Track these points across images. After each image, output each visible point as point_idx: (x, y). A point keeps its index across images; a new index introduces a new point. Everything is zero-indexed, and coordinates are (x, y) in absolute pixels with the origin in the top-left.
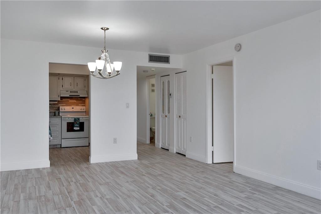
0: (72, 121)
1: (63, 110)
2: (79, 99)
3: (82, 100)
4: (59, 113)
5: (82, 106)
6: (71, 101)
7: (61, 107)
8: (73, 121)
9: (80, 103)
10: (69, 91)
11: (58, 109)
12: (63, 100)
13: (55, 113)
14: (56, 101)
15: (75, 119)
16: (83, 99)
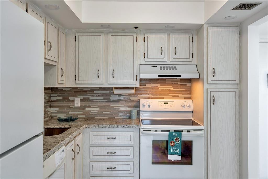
0: (164, 137)
1: (147, 107)
2: (179, 83)
3: (186, 85)
4: (138, 113)
5: (185, 98)
6: (162, 88)
7: (142, 102)
8: (167, 139)
9: (180, 92)
10: (158, 67)
11: (137, 105)
12: (148, 86)
13: (130, 112)
14: (133, 88)
15: (171, 134)
16: (188, 84)
